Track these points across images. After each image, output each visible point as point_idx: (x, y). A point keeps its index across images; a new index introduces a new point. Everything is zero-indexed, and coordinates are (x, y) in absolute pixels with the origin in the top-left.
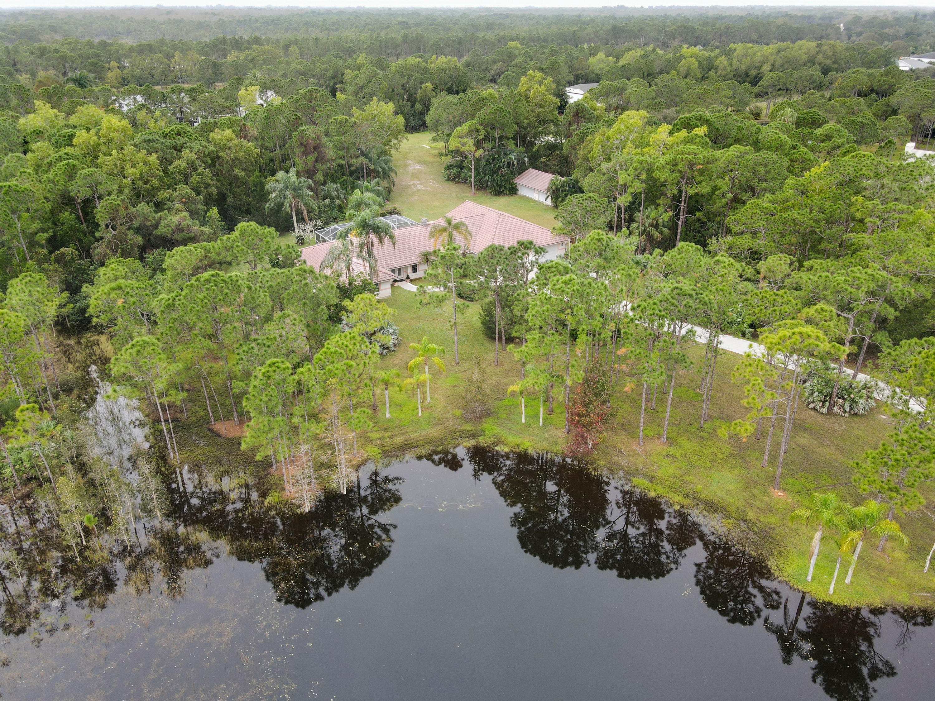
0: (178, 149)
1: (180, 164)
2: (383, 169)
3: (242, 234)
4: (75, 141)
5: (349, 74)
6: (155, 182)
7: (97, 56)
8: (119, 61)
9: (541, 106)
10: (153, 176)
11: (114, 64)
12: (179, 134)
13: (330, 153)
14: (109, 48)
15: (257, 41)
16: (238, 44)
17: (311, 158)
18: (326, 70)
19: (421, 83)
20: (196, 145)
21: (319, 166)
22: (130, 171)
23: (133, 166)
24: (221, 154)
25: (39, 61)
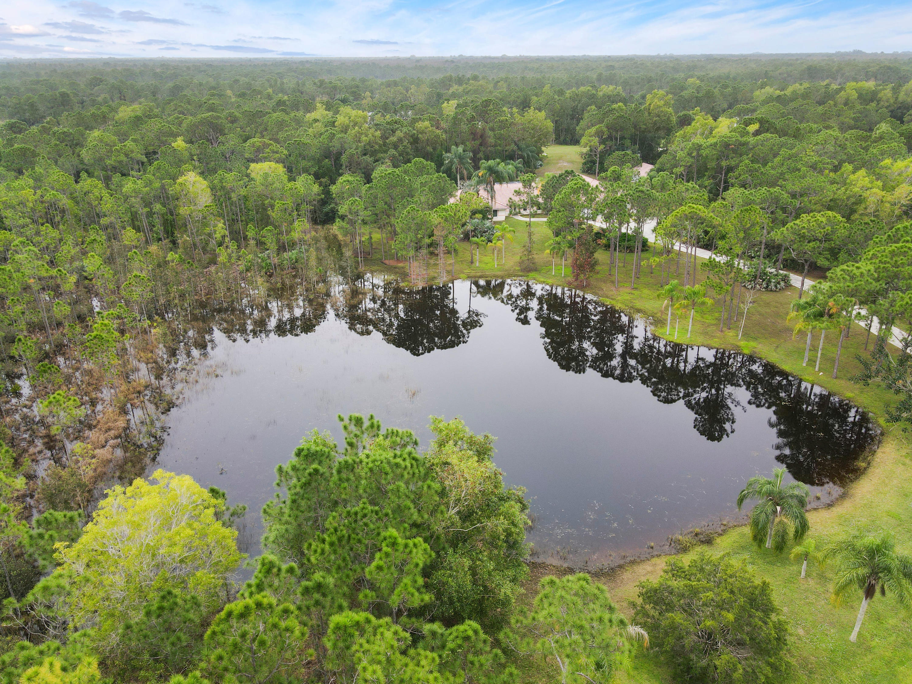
0: (394, 131)
1: (393, 139)
2: (528, 155)
3: (415, 163)
4: (336, 124)
5: (534, 99)
6: (377, 147)
7: (357, 87)
8: (372, 92)
9: (659, 116)
10: (376, 143)
11: (368, 94)
12: (396, 123)
13: (491, 141)
14: (366, 83)
15: (475, 78)
16: (460, 81)
17: (478, 142)
18: (518, 97)
19: (588, 106)
20: (405, 130)
21: (482, 149)
22: (364, 138)
23: (366, 136)
24: (420, 136)
25: (319, 90)
